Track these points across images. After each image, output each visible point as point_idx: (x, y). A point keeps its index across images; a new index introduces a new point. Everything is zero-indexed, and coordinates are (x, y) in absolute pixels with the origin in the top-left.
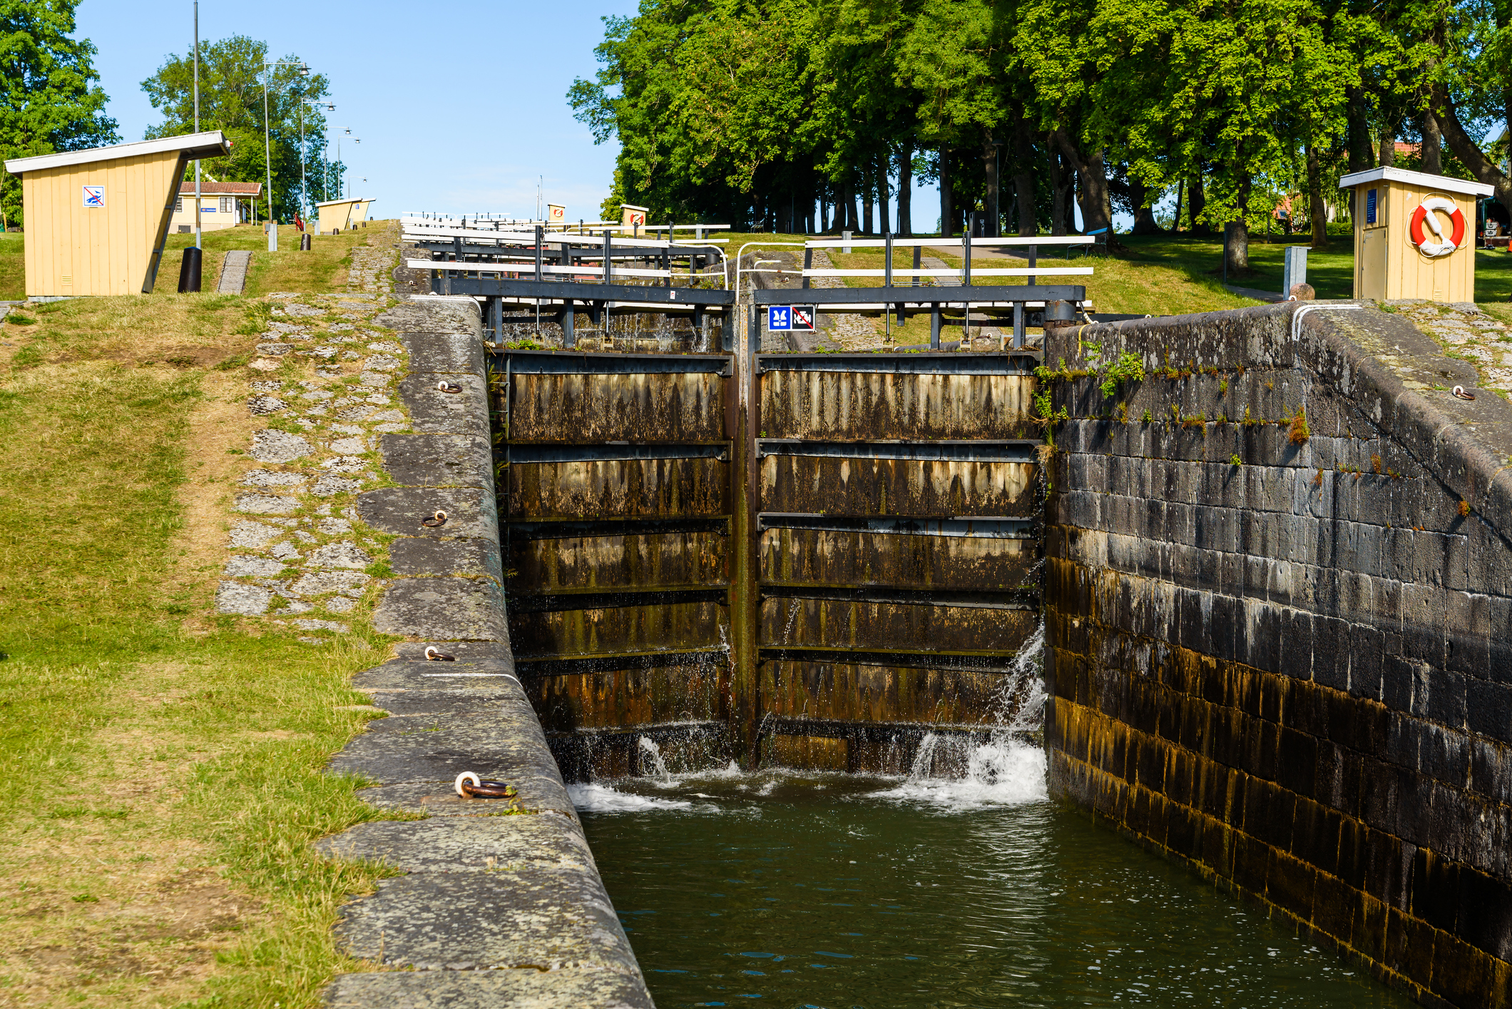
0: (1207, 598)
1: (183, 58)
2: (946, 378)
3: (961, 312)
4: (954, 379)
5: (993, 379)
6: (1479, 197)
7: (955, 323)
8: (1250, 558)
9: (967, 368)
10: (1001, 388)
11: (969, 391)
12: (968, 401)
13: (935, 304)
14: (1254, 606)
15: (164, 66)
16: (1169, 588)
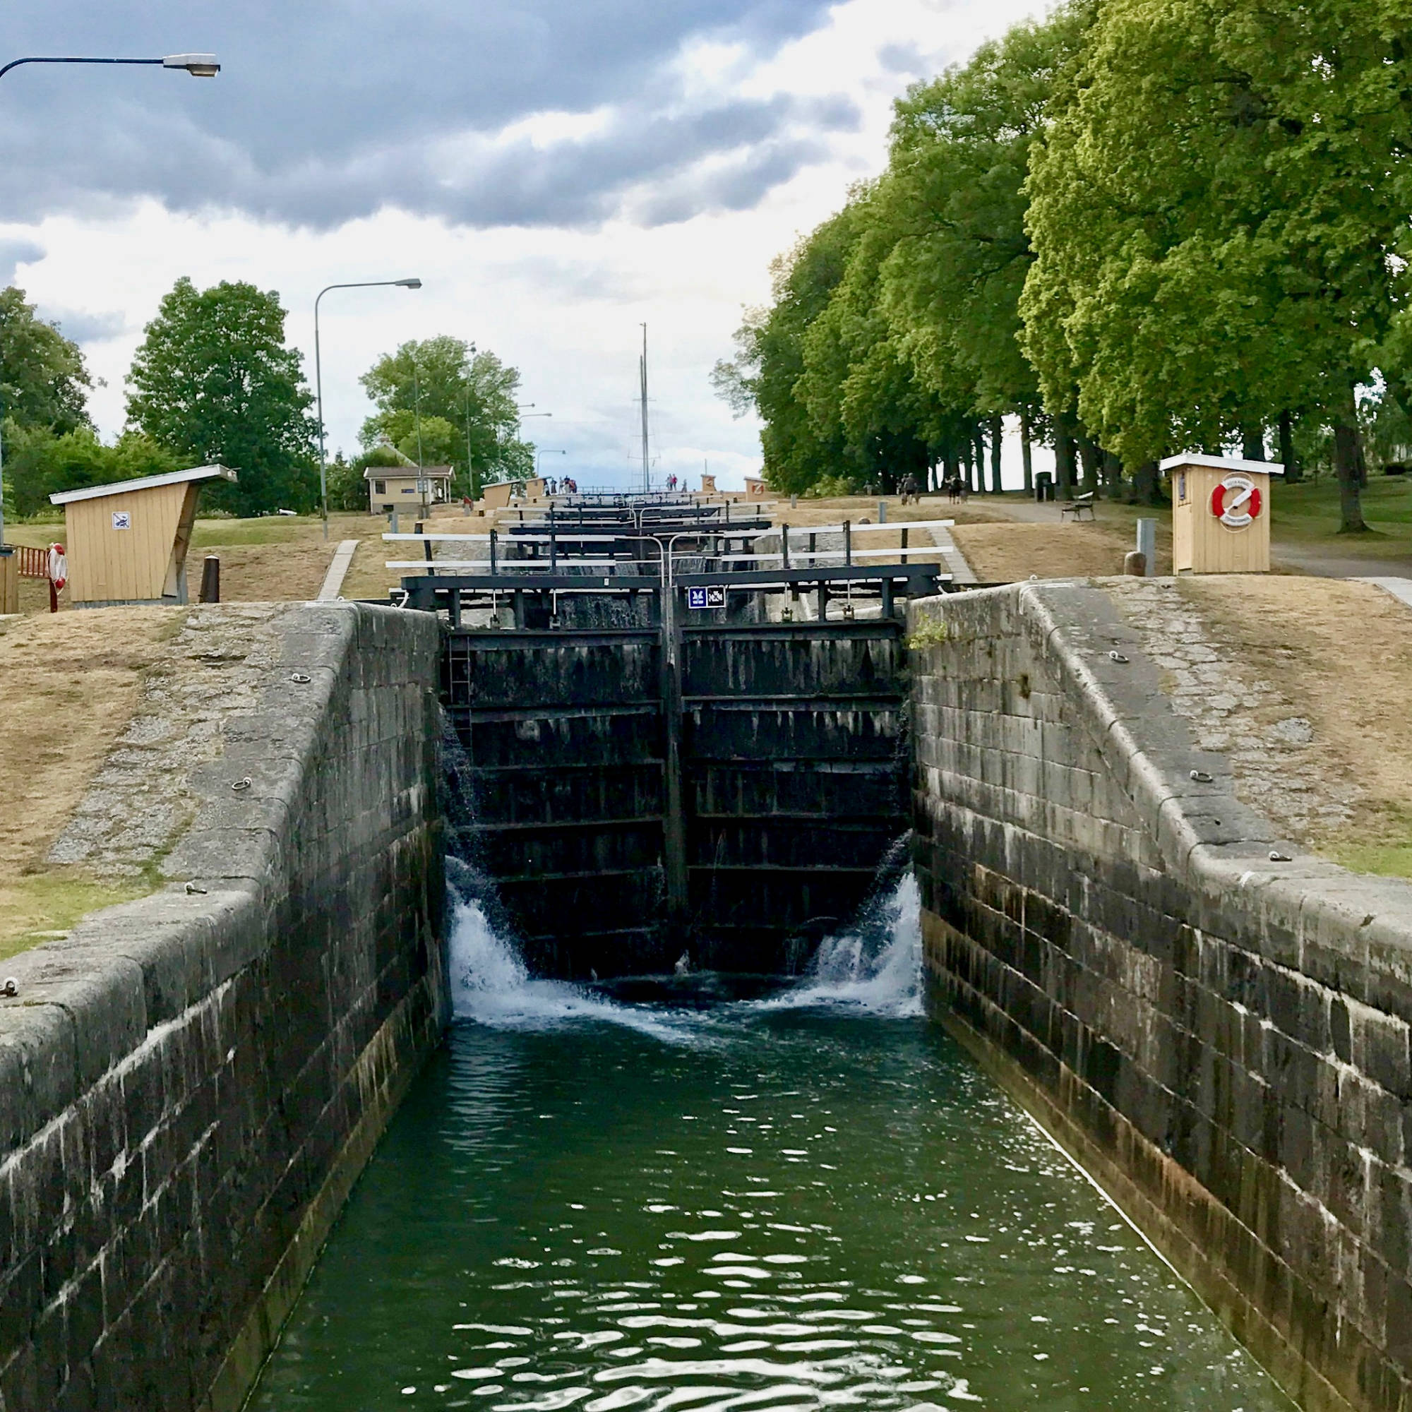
0: (988, 821)
1: (394, 356)
2: (833, 643)
3: (844, 587)
4: (838, 643)
5: (869, 642)
6: (1272, 475)
7: (840, 596)
8: (1007, 790)
9: (848, 634)
10: (877, 650)
11: (851, 653)
12: (850, 661)
13: (821, 582)
14: (1010, 830)
15: (378, 364)
16: (969, 815)
